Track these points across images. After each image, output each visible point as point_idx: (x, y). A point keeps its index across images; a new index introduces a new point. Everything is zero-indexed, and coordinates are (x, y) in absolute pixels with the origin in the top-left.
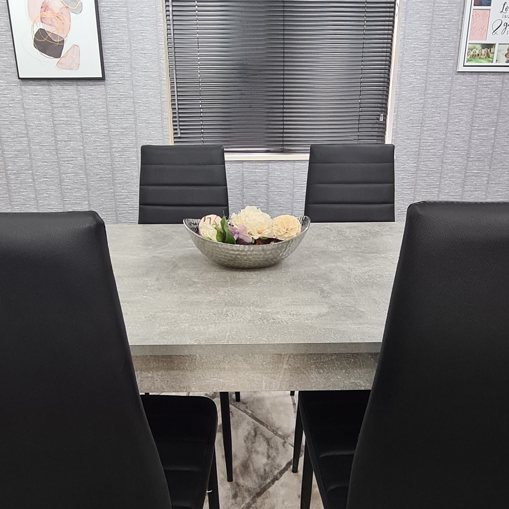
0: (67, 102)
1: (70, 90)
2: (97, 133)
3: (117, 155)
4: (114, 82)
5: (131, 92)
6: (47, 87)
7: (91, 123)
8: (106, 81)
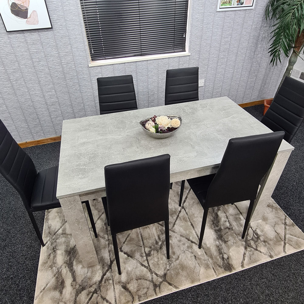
0: (34, 41)
1: (35, 35)
2: (53, 56)
3: (65, 66)
4: (57, 29)
5: (67, 33)
6: (23, 34)
7: (49, 51)
8: (53, 29)
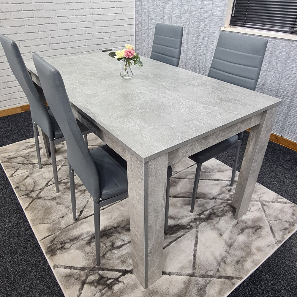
2: (196, 10)
3: (202, 23)
7: (195, 5)
